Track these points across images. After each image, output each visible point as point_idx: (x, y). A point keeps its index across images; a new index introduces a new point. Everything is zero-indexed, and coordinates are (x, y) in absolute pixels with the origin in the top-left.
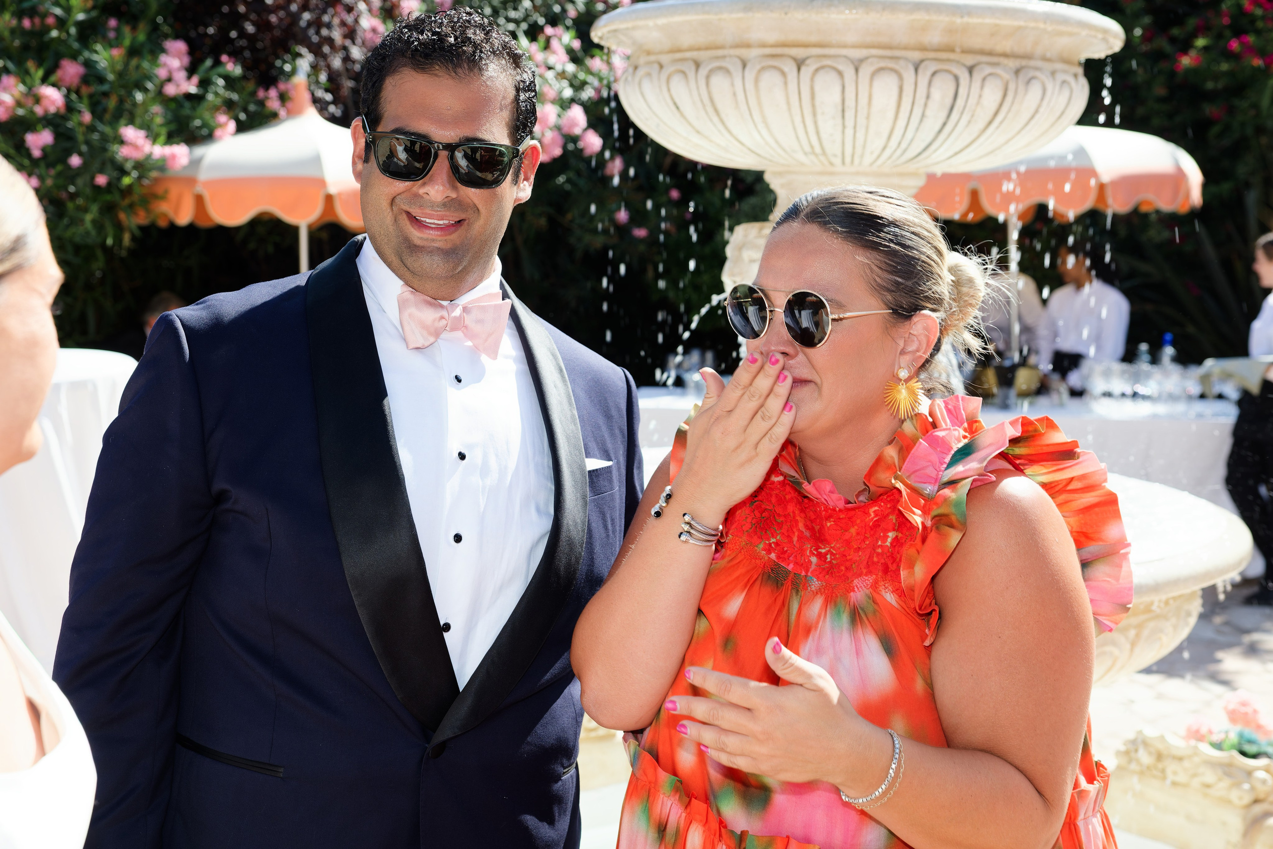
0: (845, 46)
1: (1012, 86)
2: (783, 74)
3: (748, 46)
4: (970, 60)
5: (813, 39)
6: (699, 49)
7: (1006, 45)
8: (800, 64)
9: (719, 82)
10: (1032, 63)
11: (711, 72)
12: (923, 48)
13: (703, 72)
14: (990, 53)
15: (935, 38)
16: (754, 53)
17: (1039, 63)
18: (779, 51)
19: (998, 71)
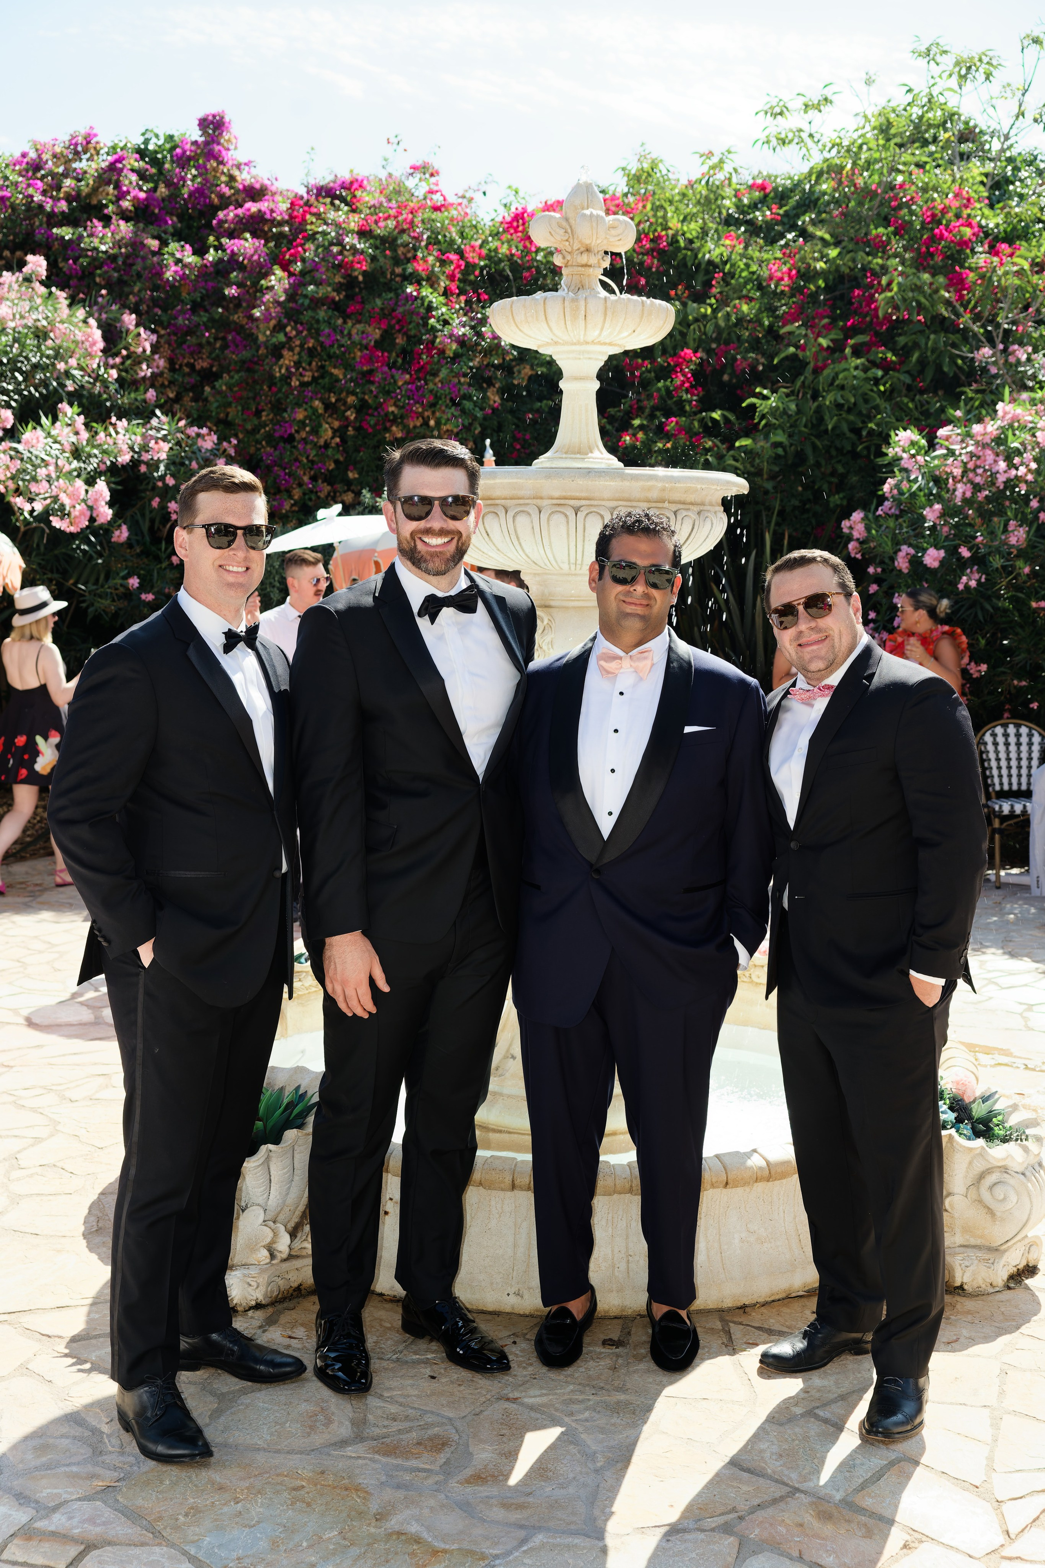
0: (603, 500)
1: (697, 523)
2: (566, 516)
3: (541, 498)
4: (674, 507)
5: (584, 495)
6: (505, 499)
7: (691, 498)
8: (577, 511)
9: (522, 520)
10: (705, 508)
11: (517, 513)
12: (649, 501)
13: (511, 514)
14: (684, 503)
15: (654, 495)
16: (546, 502)
17: (708, 508)
18: (562, 502)
19: (690, 513)
